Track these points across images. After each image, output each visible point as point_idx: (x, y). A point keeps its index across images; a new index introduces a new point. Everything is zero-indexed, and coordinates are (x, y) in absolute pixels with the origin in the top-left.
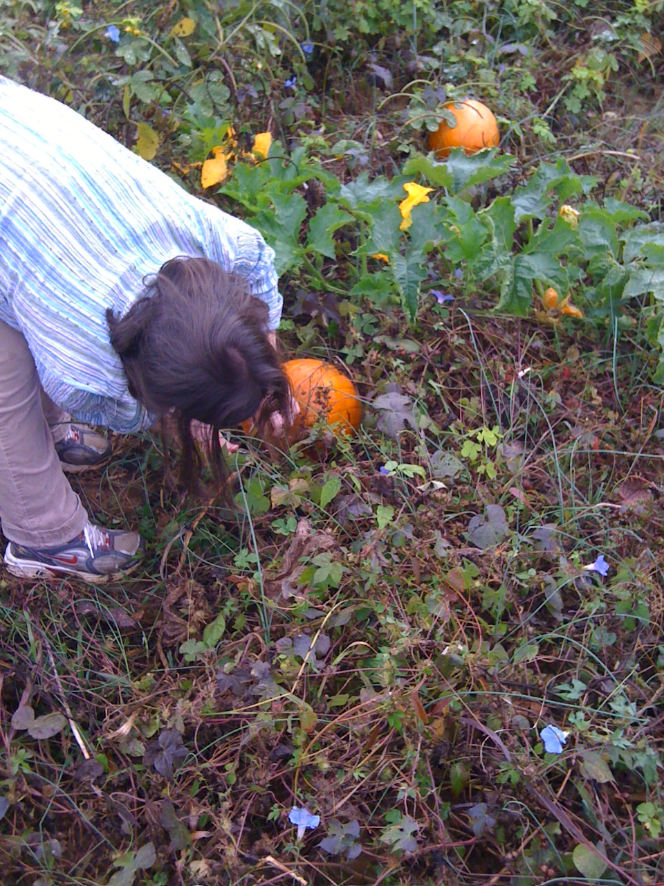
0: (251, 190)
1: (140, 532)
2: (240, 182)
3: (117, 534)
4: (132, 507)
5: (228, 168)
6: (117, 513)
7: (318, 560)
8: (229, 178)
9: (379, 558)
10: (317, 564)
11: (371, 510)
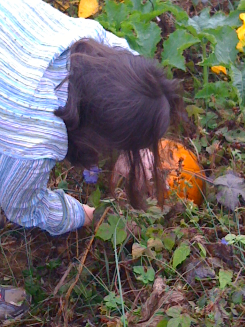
0: (117, 21)
1: (25, 288)
2: (109, 14)
3: (7, 289)
4: (19, 268)
5: (99, 4)
6: (7, 272)
7: (170, 311)
8: (100, 12)
9: (221, 311)
10: (170, 315)
11: (213, 272)
